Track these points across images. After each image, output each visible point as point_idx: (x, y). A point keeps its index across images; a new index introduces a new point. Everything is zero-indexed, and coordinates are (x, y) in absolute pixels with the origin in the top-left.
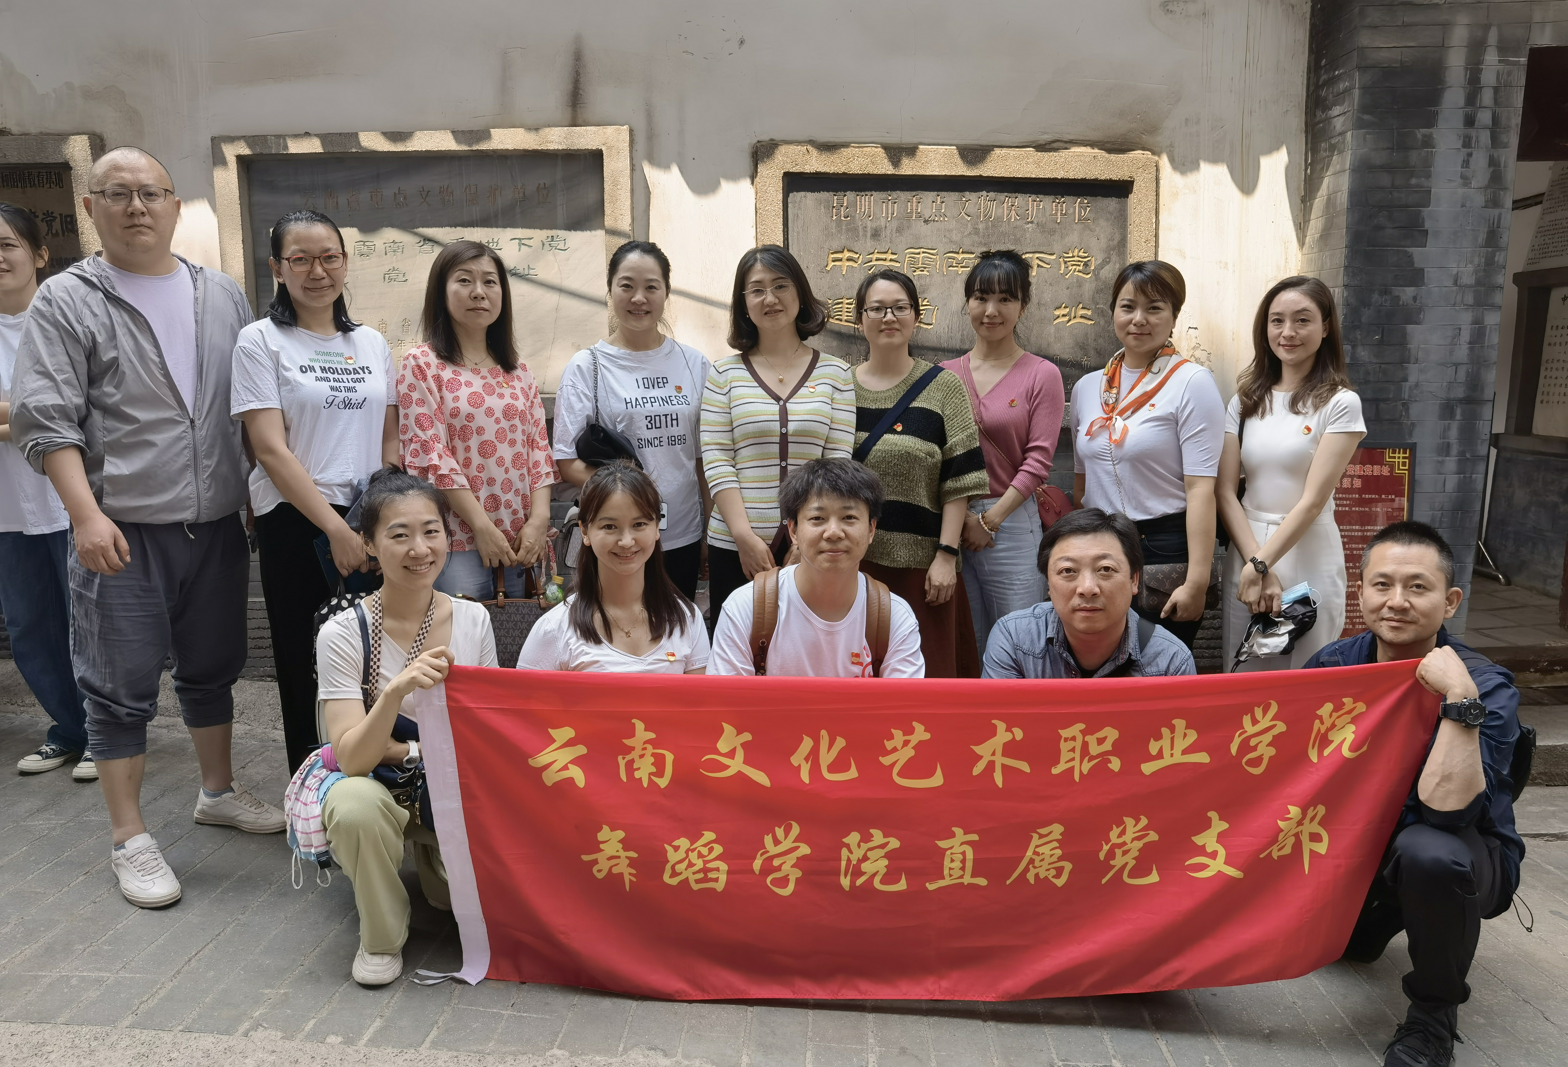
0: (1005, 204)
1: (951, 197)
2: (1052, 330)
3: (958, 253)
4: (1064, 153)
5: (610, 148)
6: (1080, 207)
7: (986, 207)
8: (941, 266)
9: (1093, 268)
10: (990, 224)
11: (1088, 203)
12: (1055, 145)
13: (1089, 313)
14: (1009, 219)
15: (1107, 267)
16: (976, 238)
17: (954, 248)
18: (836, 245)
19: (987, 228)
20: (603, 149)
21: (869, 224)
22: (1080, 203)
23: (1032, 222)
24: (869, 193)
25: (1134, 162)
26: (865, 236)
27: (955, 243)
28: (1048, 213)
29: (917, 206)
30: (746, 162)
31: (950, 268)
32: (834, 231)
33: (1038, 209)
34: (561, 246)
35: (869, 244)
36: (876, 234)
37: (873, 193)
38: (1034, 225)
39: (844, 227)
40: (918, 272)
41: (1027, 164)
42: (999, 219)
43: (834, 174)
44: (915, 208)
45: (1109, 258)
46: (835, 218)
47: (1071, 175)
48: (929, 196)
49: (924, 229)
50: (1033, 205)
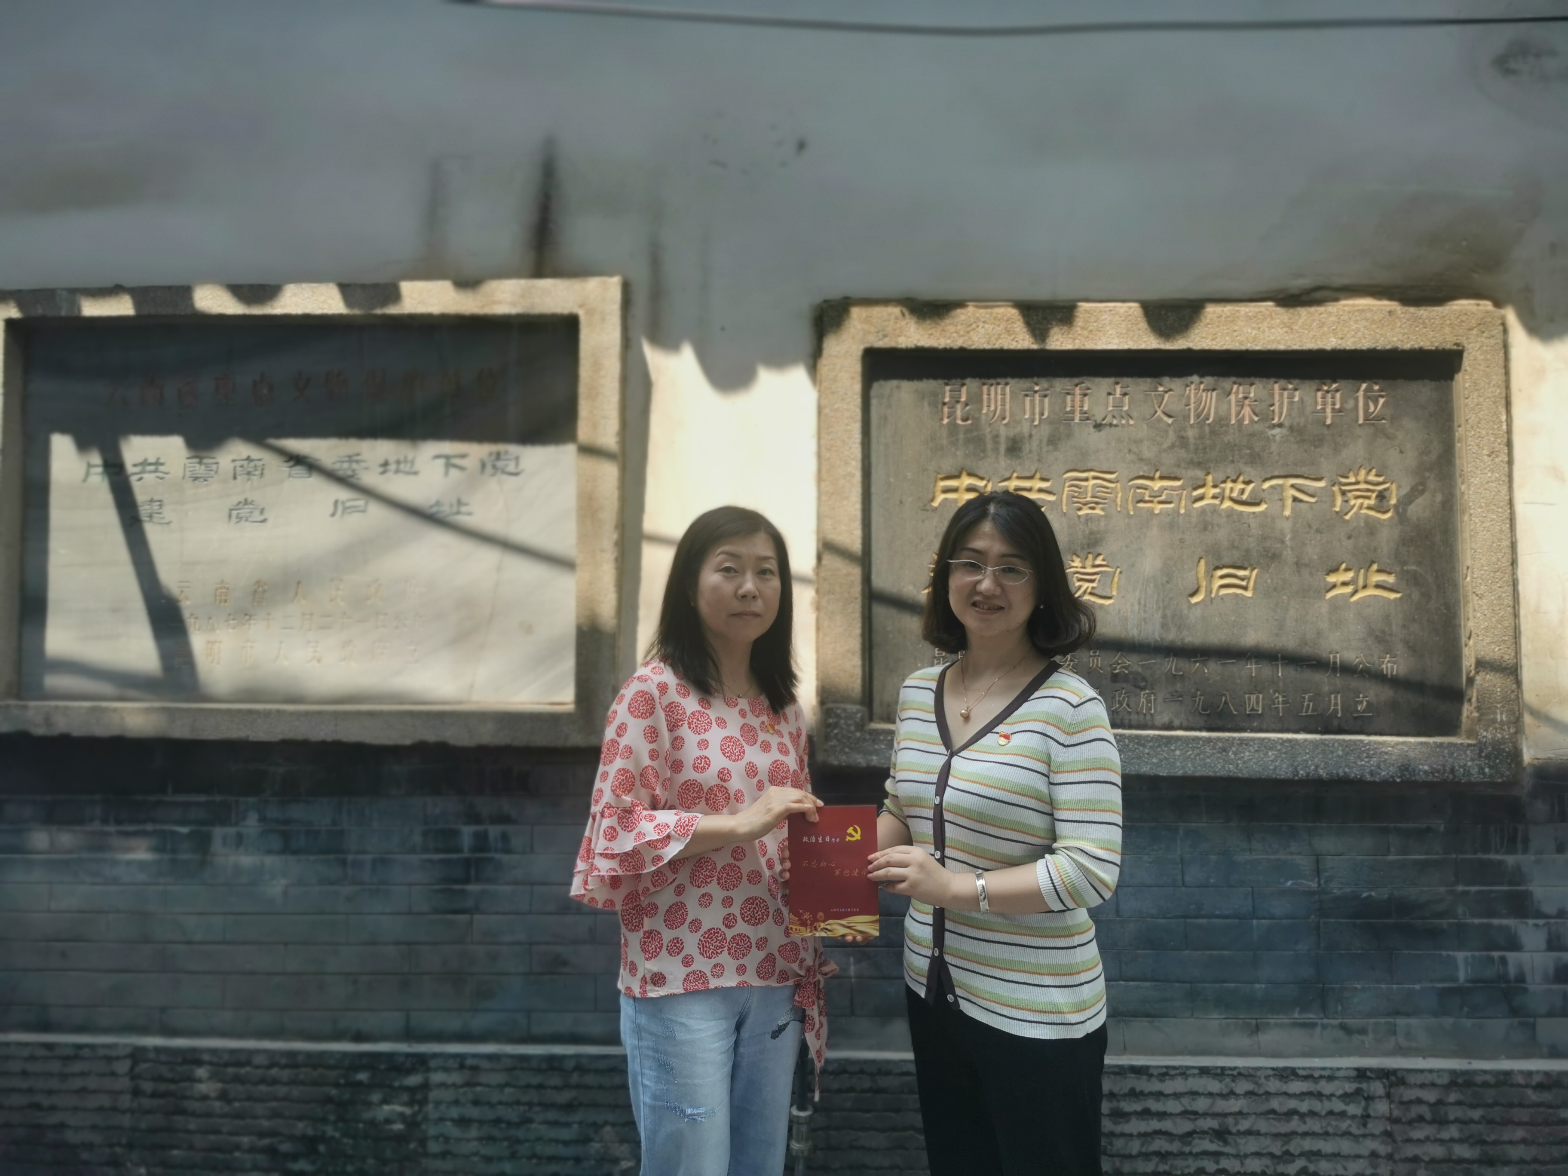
0: (1233, 397)
1: (1139, 387)
2: (1325, 609)
3: (1152, 479)
4: (1332, 308)
5: (590, 312)
6: (1367, 398)
7: (1198, 402)
8: (1125, 500)
9: (1393, 501)
10: (1207, 429)
11: (1381, 390)
12: (1318, 295)
13: (1391, 579)
14: (1240, 422)
15: (1420, 501)
16: (1182, 453)
17: (1144, 470)
18: (948, 465)
19: (1201, 437)
20: (581, 313)
21: (1003, 431)
22: (1366, 391)
23: (1280, 425)
24: (1002, 381)
25: (1464, 318)
26: (996, 450)
27: (1147, 462)
28: (1309, 409)
29: (1082, 401)
30: (804, 333)
31: (1141, 505)
32: (945, 442)
33: (1291, 403)
34: (511, 467)
35: (1003, 462)
36: (1014, 448)
37: (1009, 380)
38: (1284, 431)
39: (961, 436)
40: (1085, 511)
41: (1270, 328)
42: (1222, 421)
43: (945, 350)
44: (1077, 404)
45: (1423, 483)
46: (946, 421)
47: (1349, 344)
48: (1101, 386)
49: (1094, 438)
50: (1281, 395)
